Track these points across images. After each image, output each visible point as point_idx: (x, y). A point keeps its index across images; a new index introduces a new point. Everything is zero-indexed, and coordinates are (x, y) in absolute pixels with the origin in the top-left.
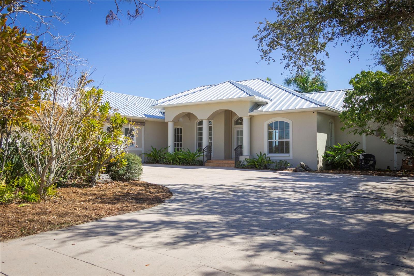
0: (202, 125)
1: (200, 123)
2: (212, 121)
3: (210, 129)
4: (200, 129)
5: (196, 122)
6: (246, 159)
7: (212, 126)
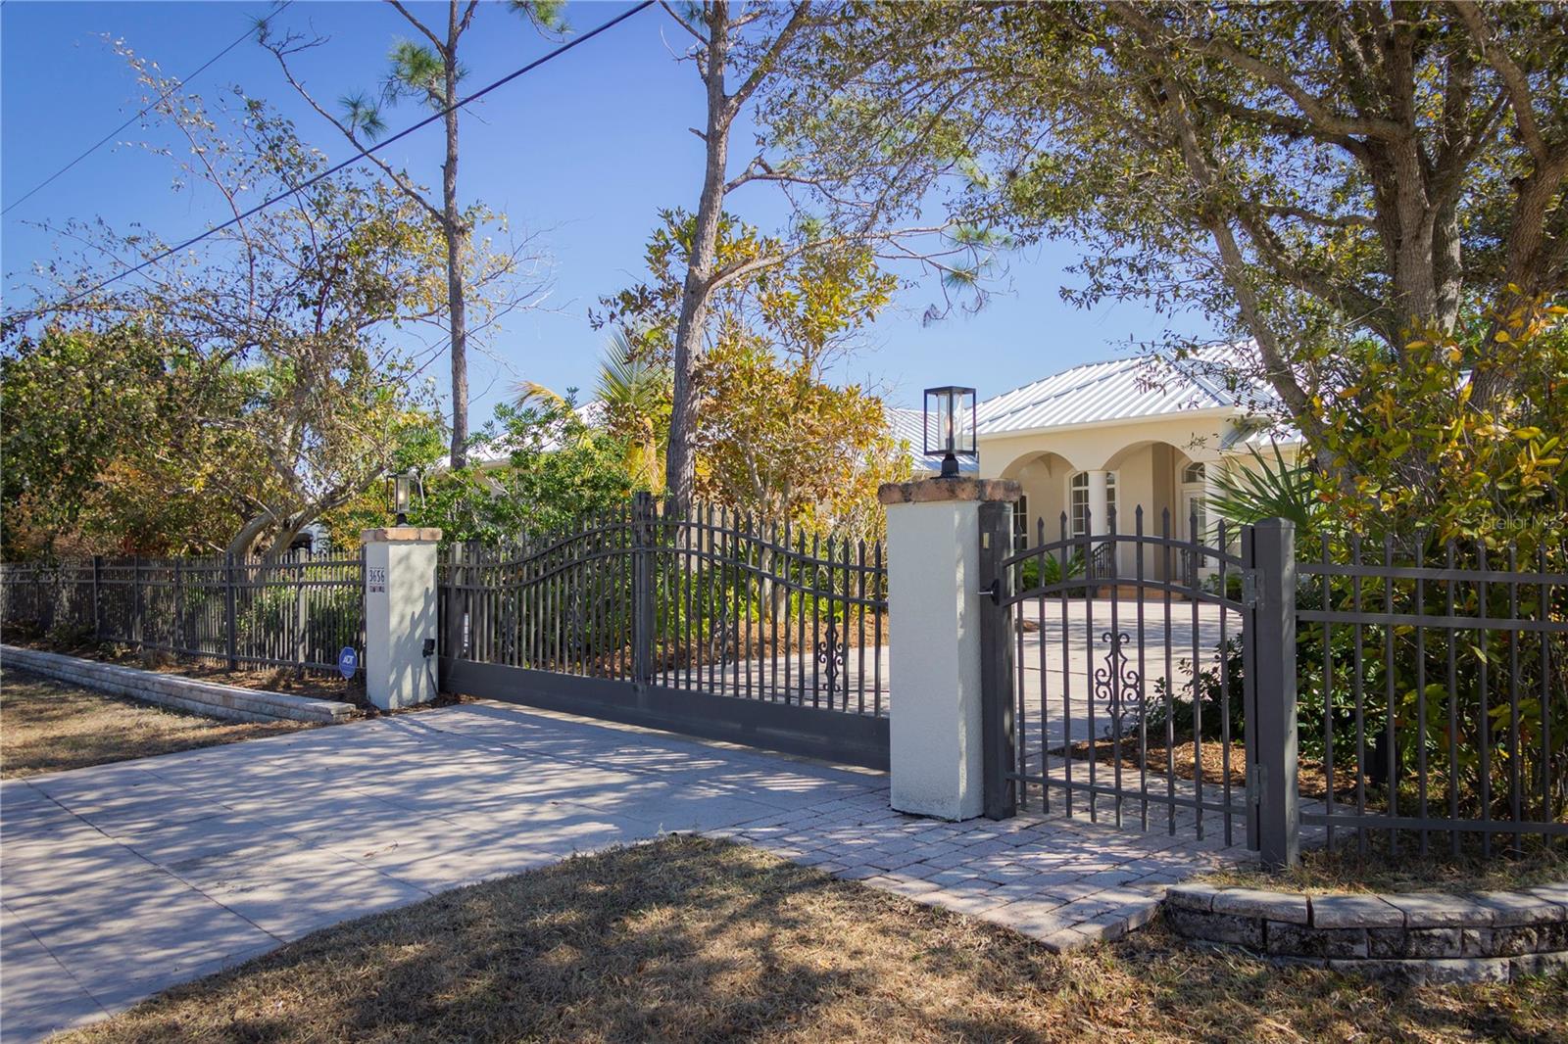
0: (1086, 484)
1: (1082, 479)
2: (1116, 474)
3: (1111, 494)
4: (1081, 498)
5: (1068, 478)
6: (1213, 576)
7: (1116, 486)
